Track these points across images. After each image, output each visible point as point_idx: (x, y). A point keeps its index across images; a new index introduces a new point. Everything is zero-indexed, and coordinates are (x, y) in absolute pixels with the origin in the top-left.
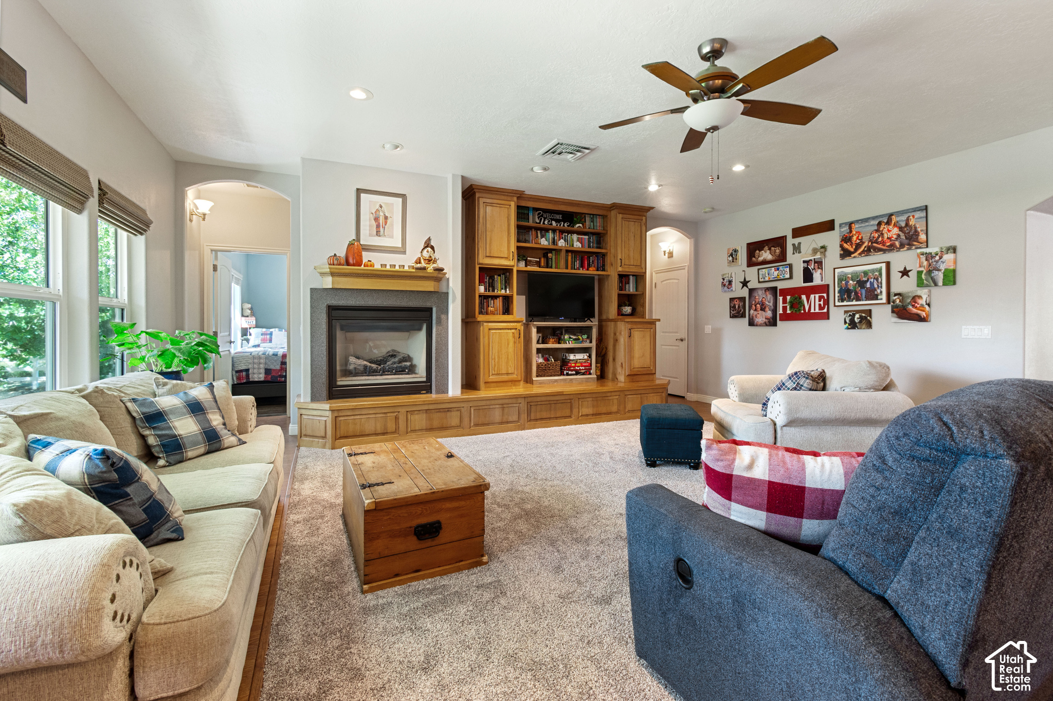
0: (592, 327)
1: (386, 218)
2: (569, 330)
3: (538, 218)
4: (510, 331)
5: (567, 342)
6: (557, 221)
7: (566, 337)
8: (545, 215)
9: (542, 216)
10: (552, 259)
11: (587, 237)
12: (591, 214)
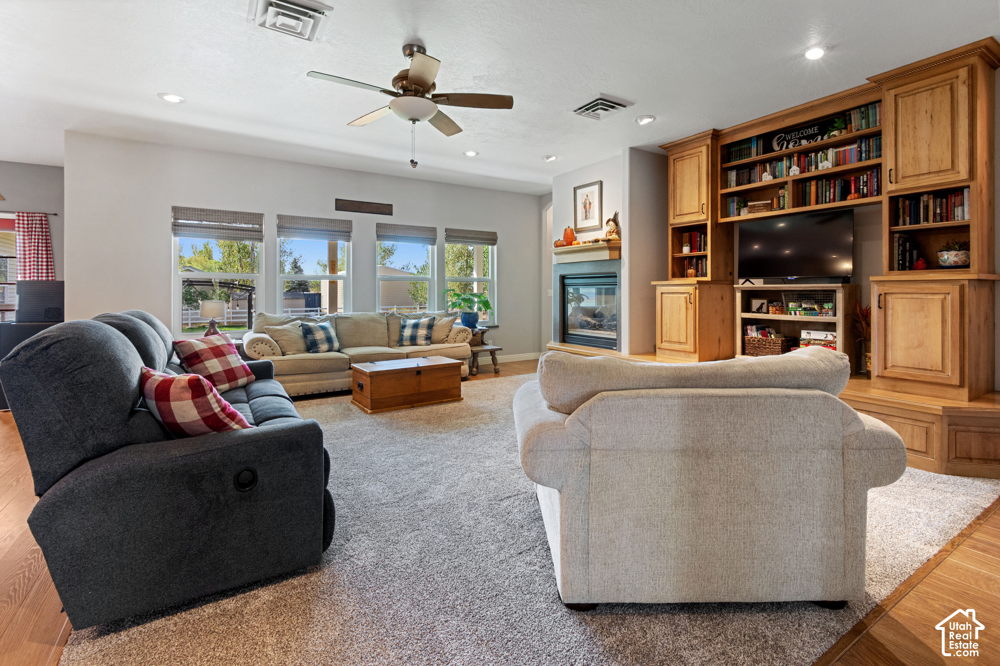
0: (835, 291)
1: (590, 204)
2: (801, 296)
3: (778, 144)
4: (682, 295)
5: (793, 312)
6: (809, 138)
7: (791, 305)
8: (788, 137)
9: (785, 139)
10: (784, 197)
11: (854, 146)
12: (859, 107)
